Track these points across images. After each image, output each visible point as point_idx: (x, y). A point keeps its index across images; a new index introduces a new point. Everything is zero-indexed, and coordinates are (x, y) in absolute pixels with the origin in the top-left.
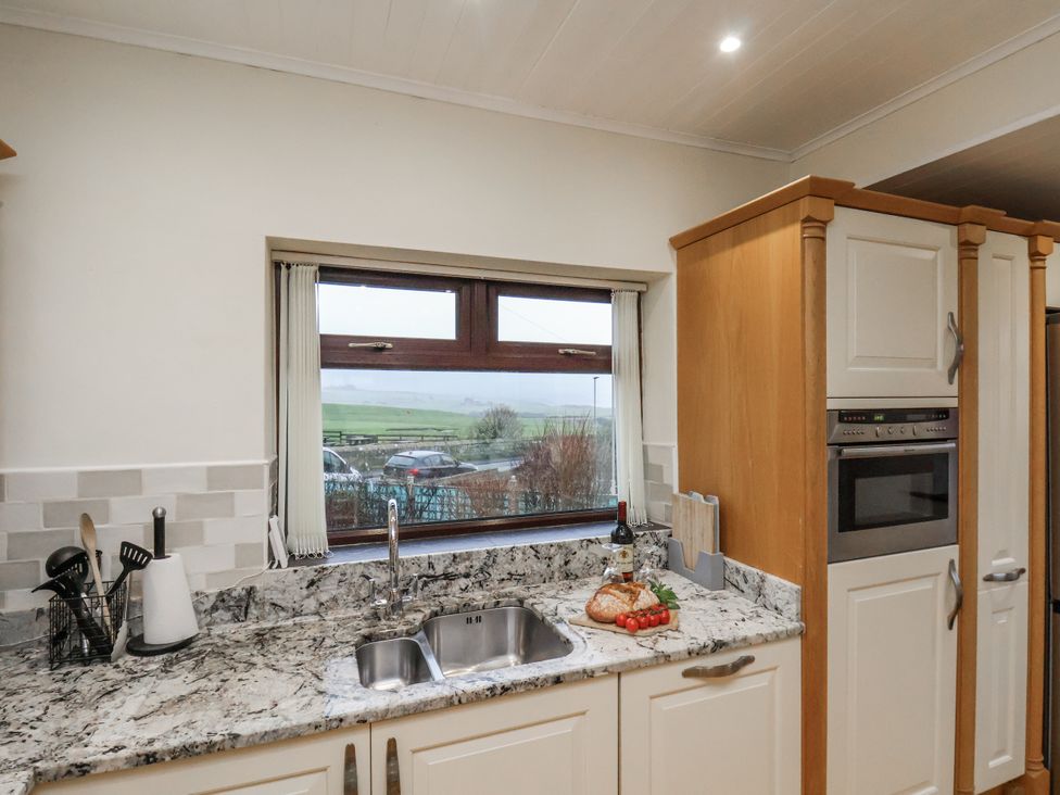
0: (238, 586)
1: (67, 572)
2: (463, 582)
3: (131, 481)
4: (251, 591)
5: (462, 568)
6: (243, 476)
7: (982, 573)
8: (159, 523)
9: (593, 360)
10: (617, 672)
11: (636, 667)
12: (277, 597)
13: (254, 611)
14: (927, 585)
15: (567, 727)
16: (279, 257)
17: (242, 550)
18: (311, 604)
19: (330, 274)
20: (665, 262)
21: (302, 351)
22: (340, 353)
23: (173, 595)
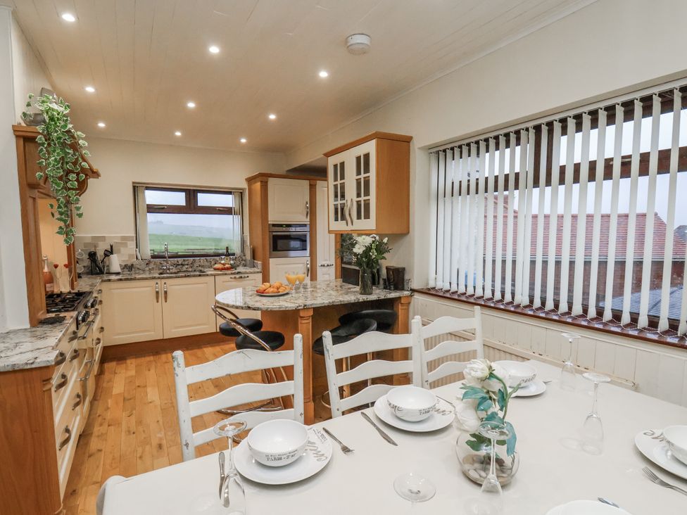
0: (129, 264)
1: (92, 256)
2: (186, 266)
3: (103, 238)
4: (132, 265)
5: (186, 263)
6: (129, 238)
7: (319, 264)
8: (112, 247)
9: (227, 211)
10: (215, 275)
11: (218, 275)
12: (138, 266)
13: (133, 269)
14: (301, 265)
15: (203, 285)
16: (135, 185)
17: (130, 256)
18: (147, 269)
19: (148, 188)
20: (244, 185)
21: (142, 208)
22: (152, 209)
23: (115, 263)
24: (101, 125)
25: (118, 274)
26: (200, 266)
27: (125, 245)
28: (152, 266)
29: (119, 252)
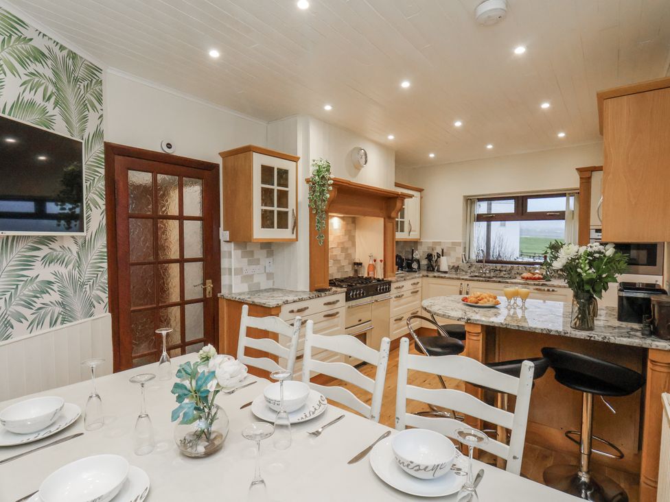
0: (456, 265)
1: (429, 257)
2: (504, 273)
3: (439, 243)
4: (458, 267)
5: (504, 269)
6: (459, 244)
8: (443, 250)
9: (559, 216)
12: (463, 268)
13: (458, 271)
17: (458, 259)
18: (469, 271)
22: (481, 218)
23: (444, 264)
24: (432, 155)
25: (446, 272)
26: (518, 273)
27: (454, 249)
28: (473, 269)
29: (449, 255)
